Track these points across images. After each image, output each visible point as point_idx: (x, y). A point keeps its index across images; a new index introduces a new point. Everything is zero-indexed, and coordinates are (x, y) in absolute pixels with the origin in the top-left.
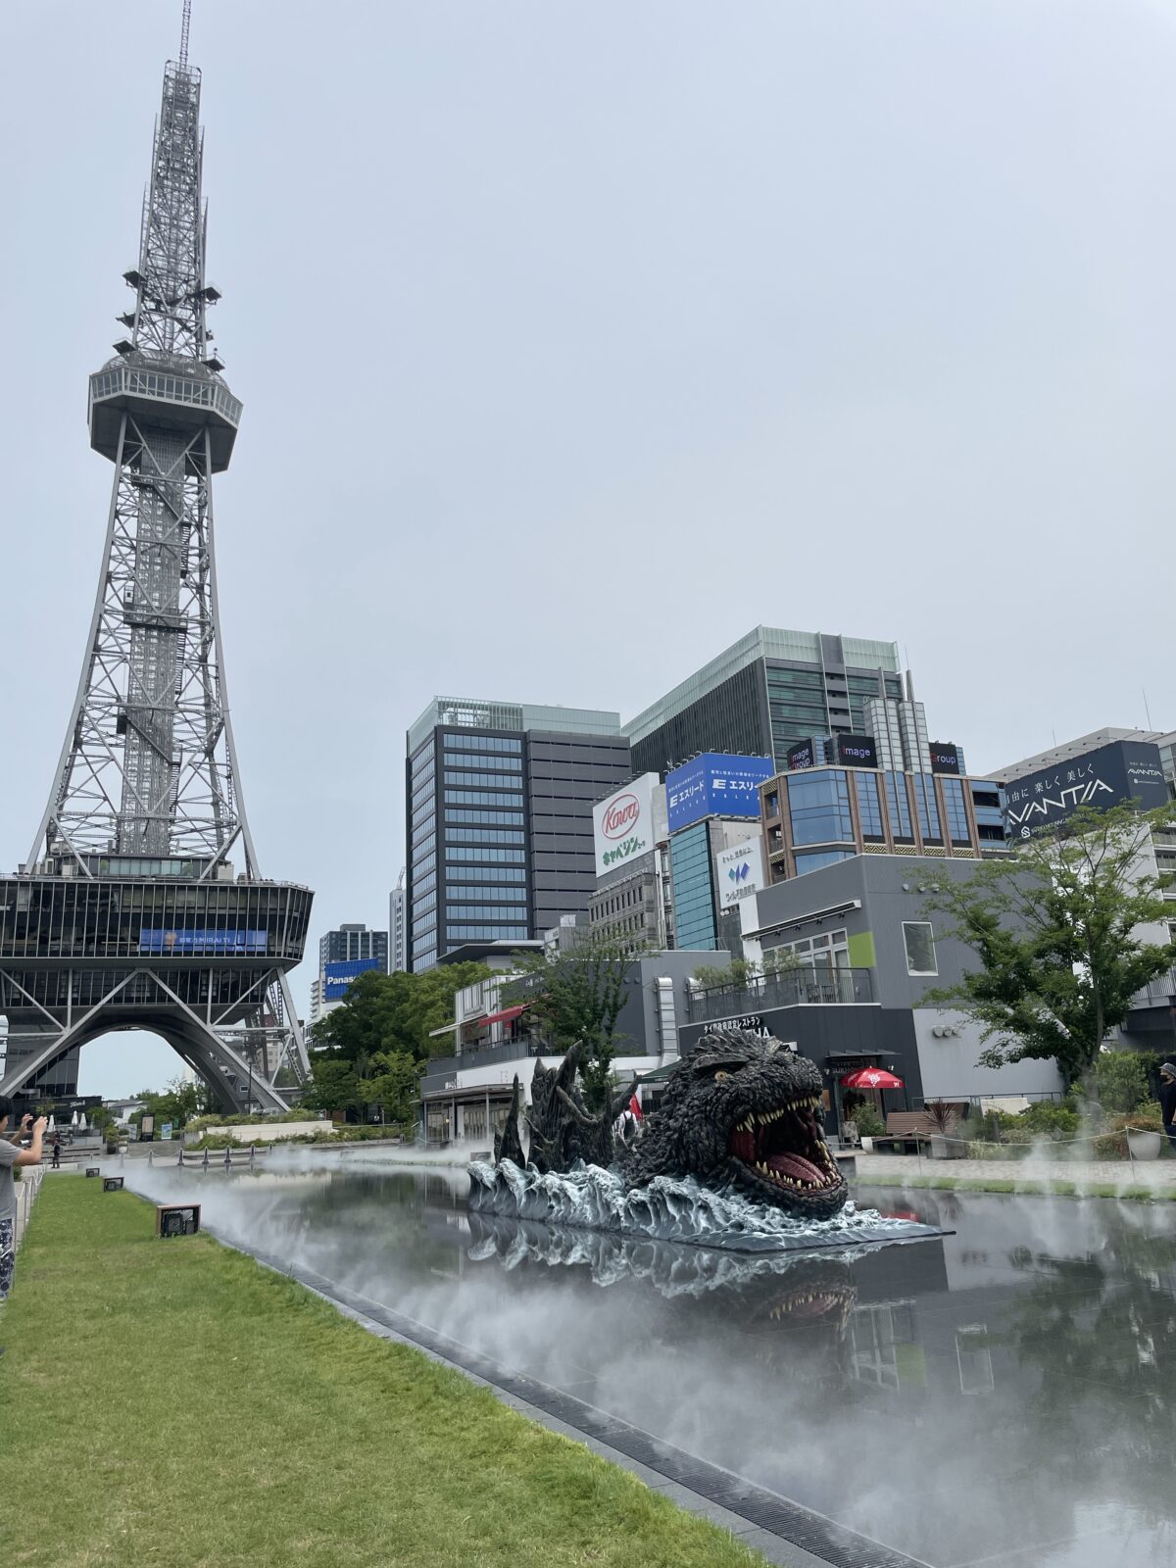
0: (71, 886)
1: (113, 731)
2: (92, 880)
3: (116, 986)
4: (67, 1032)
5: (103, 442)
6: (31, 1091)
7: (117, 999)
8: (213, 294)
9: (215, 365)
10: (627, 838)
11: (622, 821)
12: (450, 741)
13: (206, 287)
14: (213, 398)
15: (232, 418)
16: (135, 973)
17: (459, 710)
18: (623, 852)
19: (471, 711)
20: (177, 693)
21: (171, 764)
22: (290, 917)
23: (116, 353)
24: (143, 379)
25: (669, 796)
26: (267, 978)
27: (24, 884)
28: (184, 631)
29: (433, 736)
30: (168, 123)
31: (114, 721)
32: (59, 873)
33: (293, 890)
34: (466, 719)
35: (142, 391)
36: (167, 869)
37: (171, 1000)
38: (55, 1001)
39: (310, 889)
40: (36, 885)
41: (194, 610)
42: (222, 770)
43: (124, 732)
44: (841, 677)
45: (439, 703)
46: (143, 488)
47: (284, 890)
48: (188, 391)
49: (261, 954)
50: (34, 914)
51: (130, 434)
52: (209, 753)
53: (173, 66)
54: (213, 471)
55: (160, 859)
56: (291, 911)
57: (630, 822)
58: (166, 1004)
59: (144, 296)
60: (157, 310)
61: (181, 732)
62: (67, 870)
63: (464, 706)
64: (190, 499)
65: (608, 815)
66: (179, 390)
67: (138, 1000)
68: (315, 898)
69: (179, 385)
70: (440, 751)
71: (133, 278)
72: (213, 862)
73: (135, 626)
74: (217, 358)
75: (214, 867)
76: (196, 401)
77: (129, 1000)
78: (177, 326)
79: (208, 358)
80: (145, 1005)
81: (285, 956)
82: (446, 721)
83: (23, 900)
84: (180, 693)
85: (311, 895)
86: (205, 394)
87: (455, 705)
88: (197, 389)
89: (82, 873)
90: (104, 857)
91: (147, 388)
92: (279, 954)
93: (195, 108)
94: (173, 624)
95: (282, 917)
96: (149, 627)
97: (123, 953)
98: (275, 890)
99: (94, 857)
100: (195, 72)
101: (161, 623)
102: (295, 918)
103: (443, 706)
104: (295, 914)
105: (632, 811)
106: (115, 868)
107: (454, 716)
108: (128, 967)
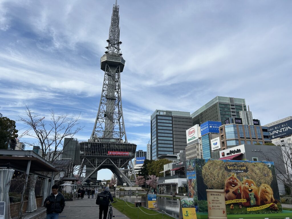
1: (103, 117)
2: (100, 142)
3: (104, 161)
4: (96, 169)
5: (103, 68)
6: (90, 179)
7: (104, 163)
8: (121, 43)
9: (121, 55)
10: (193, 136)
11: (192, 133)
12: (159, 117)
13: (120, 41)
14: (121, 60)
18: (192, 139)
21: (113, 122)
22: (133, 150)
23: (105, 53)
24: (109, 57)
25: (201, 129)
26: (129, 160)
27: (90, 143)
28: (115, 99)
29: (156, 117)
30: (114, 15)
31: (104, 115)
34: (161, 113)
35: (109, 59)
36: (112, 141)
37: (113, 164)
38: (94, 163)
39: (136, 145)
40: (92, 143)
41: (117, 96)
42: (121, 123)
43: (105, 117)
44: (234, 105)
45: (157, 111)
46: (109, 75)
47: (132, 145)
50: (91, 148)
51: (107, 66)
52: (119, 120)
53: (114, 5)
54: (121, 72)
55: (111, 139)
56: (133, 148)
57: (193, 133)
58: (112, 164)
59: (110, 43)
60: (111, 46)
61: (115, 117)
62: (96, 141)
63: (161, 111)
64: (117, 77)
65: (189, 132)
66: (115, 59)
67: (107, 163)
69: (115, 58)
70: (157, 119)
71: (108, 41)
72: (120, 139)
73: (107, 99)
76: (118, 61)
77: (106, 163)
78: (115, 48)
79: (120, 53)
80: (108, 164)
81: (132, 156)
83: (89, 145)
84: (114, 110)
87: (159, 111)
88: (118, 59)
89: (98, 141)
90: (102, 138)
93: (118, 12)
94: (114, 98)
95: (131, 149)
96: (110, 99)
97: (105, 155)
98: (130, 145)
99: (100, 138)
100: (118, 6)
101: (112, 98)
105: (194, 131)
106: (104, 140)
107: (159, 113)
108: (106, 158)
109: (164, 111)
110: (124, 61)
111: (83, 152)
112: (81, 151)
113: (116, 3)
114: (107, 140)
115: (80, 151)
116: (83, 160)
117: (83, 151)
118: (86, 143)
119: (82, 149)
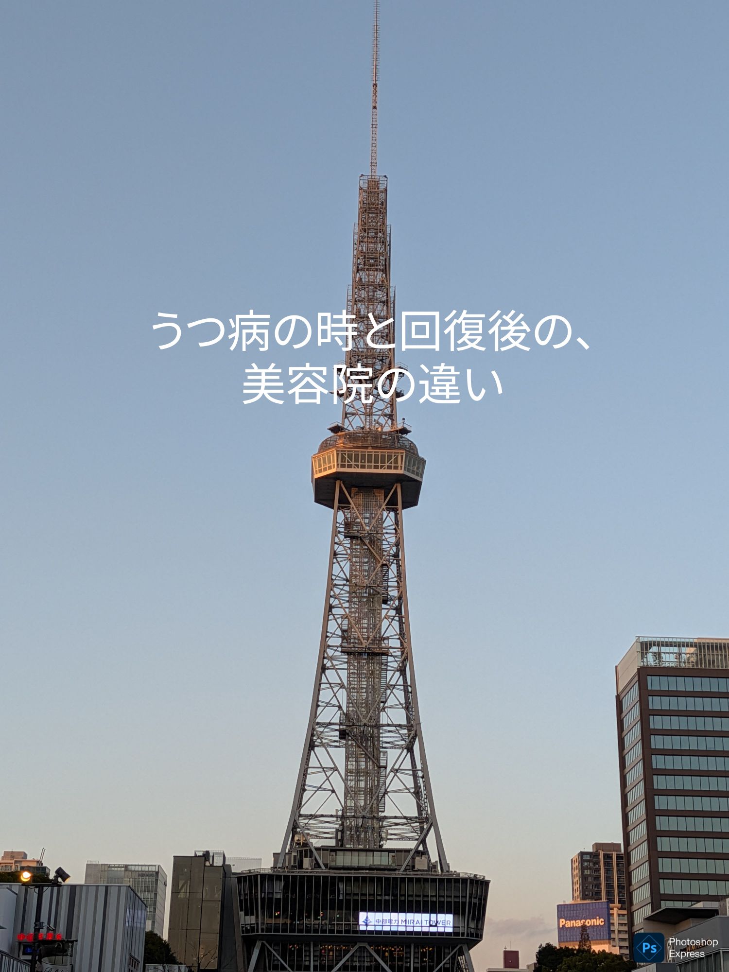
0: (310, 878)
1: (337, 739)
2: (324, 873)
3: (344, 957)
9: (404, 431)
12: (654, 683)
14: (402, 464)
15: (417, 474)
16: (356, 947)
17: (663, 649)
19: (676, 650)
20: (382, 702)
21: (380, 767)
22: (470, 903)
24: (350, 457)
26: (455, 953)
27: (279, 878)
29: (636, 679)
31: (337, 733)
32: (301, 866)
33: (472, 881)
34: (669, 659)
36: (378, 860)
38: (302, 967)
39: (486, 879)
40: (287, 877)
42: (420, 774)
43: (344, 738)
45: (642, 643)
46: (352, 538)
47: (465, 880)
48: (383, 462)
49: (448, 934)
50: (286, 899)
52: (410, 749)
53: (365, 178)
55: (373, 851)
56: (470, 897)
62: (306, 862)
63: (668, 644)
68: (490, 885)
69: (377, 455)
70: (645, 694)
72: (412, 853)
73: (349, 655)
74: (405, 426)
75: (413, 858)
81: (467, 936)
82: (651, 660)
83: (279, 888)
84: (384, 702)
85: (487, 883)
86: (396, 461)
87: (659, 644)
88: (390, 457)
89: (318, 865)
90: (333, 850)
91: (353, 463)
92: (463, 934)
94: (377, 651)
95: (464, 903)
97: (347, 932)
98: (457, 881)
99: (325, 849)
100: (382, 179)
102: (475, 904)
103: (645, 646)
104: (474, 901)
106: (342, 860)
107: (658, 655)
108: (353, 941)
109: (687, 645)
110: (419, 464)
111: (253, 920)
112: (246, 914)
113: (373, 166)
114: (360, 860)
115: (242, 913)
116: (256, 953)
117: (252, 914)
118: (263, 876)
119: (248, 905)
